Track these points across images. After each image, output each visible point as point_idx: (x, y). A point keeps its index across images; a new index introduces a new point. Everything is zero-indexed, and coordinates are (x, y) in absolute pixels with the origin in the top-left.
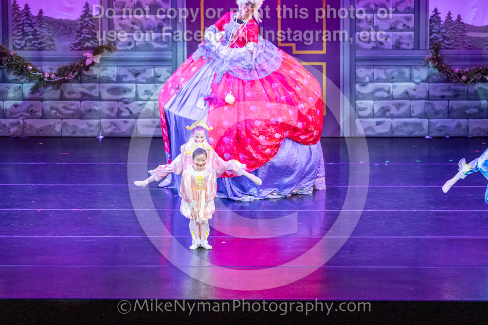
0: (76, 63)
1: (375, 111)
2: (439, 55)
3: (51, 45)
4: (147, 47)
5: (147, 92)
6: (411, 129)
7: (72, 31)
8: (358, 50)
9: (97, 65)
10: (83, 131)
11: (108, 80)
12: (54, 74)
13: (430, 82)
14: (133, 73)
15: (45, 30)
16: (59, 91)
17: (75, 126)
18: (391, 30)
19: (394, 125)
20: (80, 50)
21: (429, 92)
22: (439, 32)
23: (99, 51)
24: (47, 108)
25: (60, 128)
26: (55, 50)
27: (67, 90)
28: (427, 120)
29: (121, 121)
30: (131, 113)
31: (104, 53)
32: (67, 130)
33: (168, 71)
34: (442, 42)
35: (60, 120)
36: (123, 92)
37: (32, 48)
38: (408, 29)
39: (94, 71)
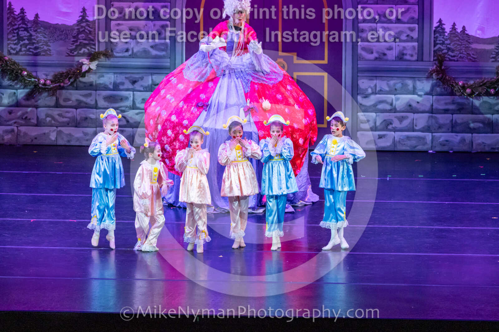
0: (71, 69)
1: (378, 124)
2: (443, 67)
3: (47, 50)
4: (145, 54)
6: (414, 142)
7: (69, 36)
8: (360, 60)
9: (94, 71)
10: (78, 139)
11: (105, 88)
12: (50, 80)
13: (433, 94)
14: (130, 81)
15: (41, 34)
16: (54, 98)
17: (70, 135)
19: (397, 139)
20: (76, 56)
21: (432, 105)
22: (443, 43)
23: (96, 57)
24: (42, 116)
25: (55, 136)
26: (50, 55)
27: (63, 97)
28: (430, 134)
30: (128, 121)
31: (100, 60)
32: (63, 139)
34: (446, 53)
35: (55, 128)
36: (120, 100)
37: (27, 53)
38: (412, 39)
39: (91, 78)
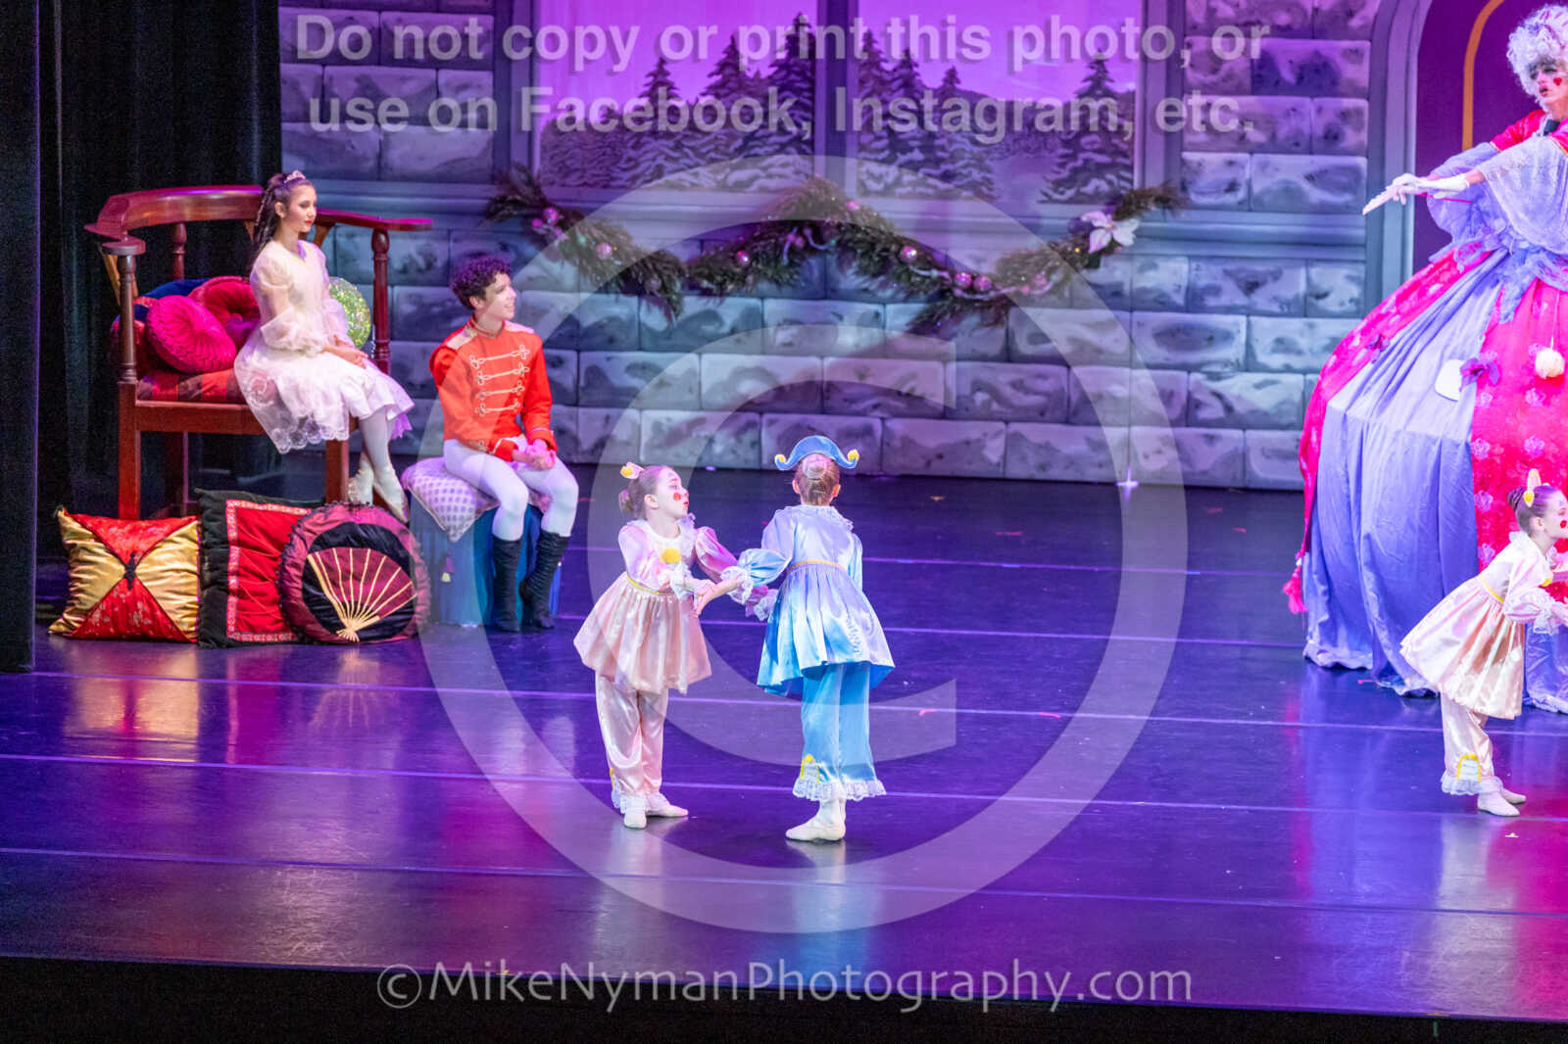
0: (1057, 244)
3: (982, 184)
4: (1289, 199)
5: (1282, 345)
7: (1050, 141)
9: (1126, 251)
10: (1072, 462)
11: (1161, 303)
12: (988, 275)
14: (1238, 282)
16: (1000, 333)
17: (1047, 447)
20: (1070, 201)
23: (1133, 208)
24: (961, 387)
25: (1001, 452)
26: (992, 198)
27: (1027, 330)
29: (1197, 436)
30: (1229, 409)
31: (1146, 215)
32: (1023, 459)
33: (1351, 278)
35: (1001, 425)
36: (1205, 343)
37: (920, 189)
39: (1114, 272)
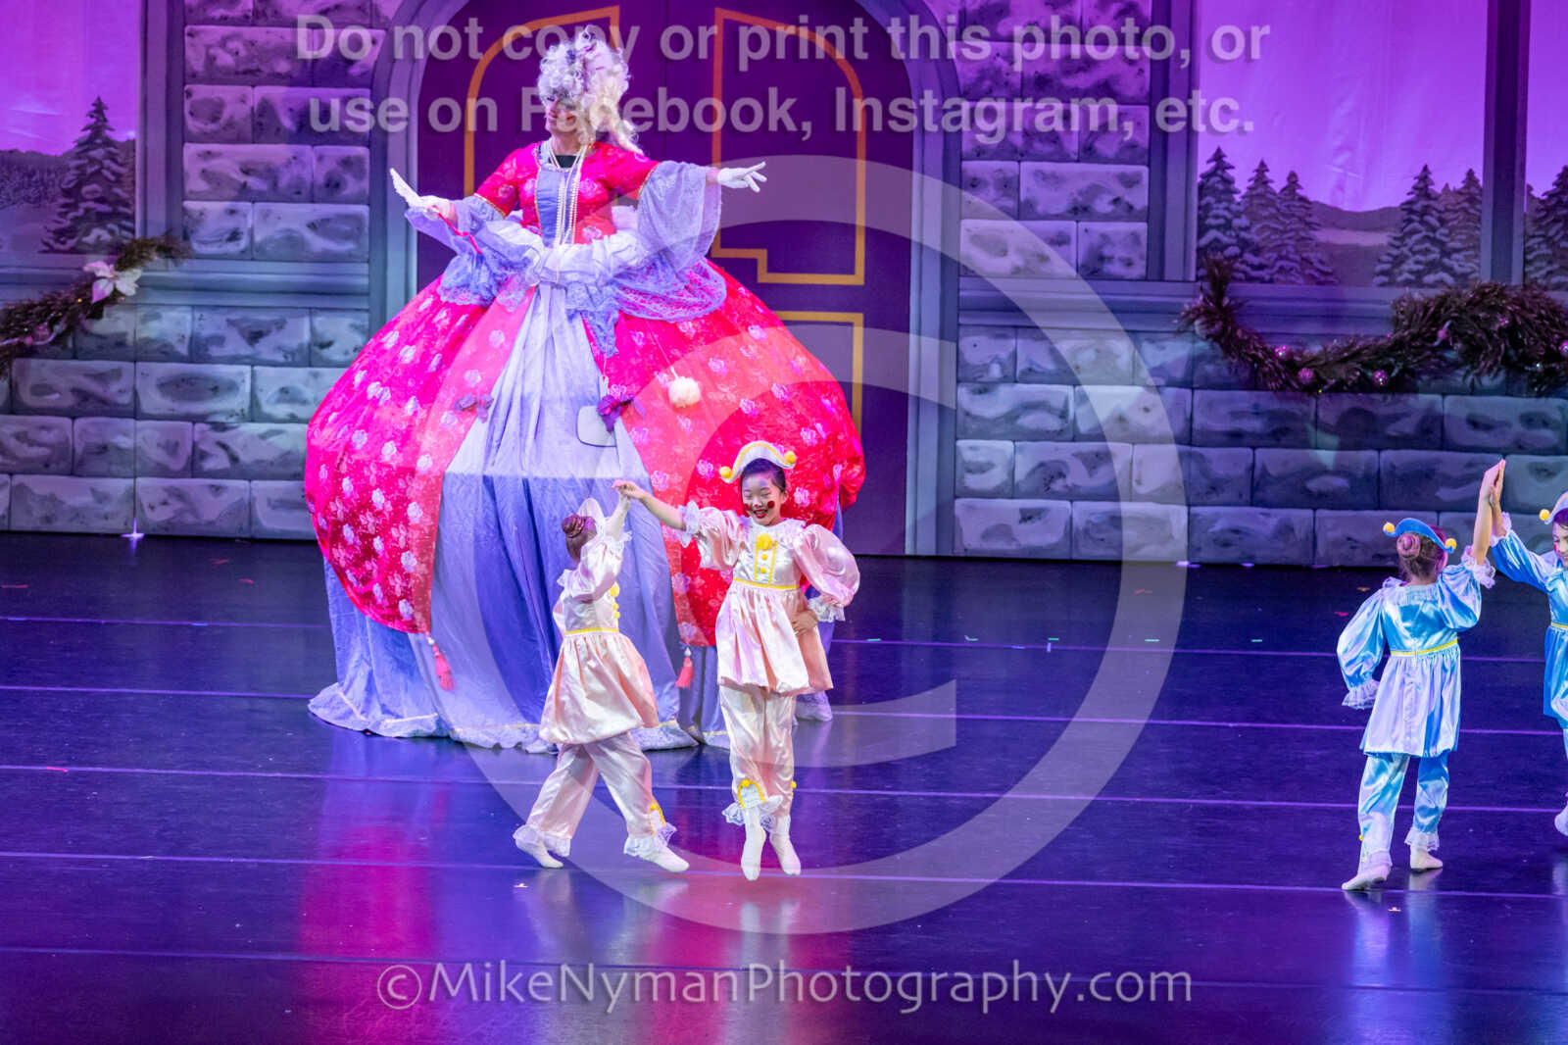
0: (59, 294)
1: (1020, 474)
2: (1226, 301)
4: (291, 248)
5: (286, 394)
7: (50, 189)
8: (966, 275)
9: (129, 301)
10: (77, 513)
11: (164, 353)
13: (1195, 386)
14: (242, 332)
16: (4, 383)
17: (52, 499)
18: (1076, 214)
19: (1079, 522)
20: (72, 251)
21: (1191, 419)
22: (1227, 226)
23: (135, 257)
25: (6, 504)
27: (31, 381)
29: (203, 486)
30: (234, 459)
31: (149, 264)
32: (28, 511)
33: (355, 327)
34: (1235, 257)
35: (6, 477)
36: (209, 393)
38: (1129, 213)
39: (117, 322)
